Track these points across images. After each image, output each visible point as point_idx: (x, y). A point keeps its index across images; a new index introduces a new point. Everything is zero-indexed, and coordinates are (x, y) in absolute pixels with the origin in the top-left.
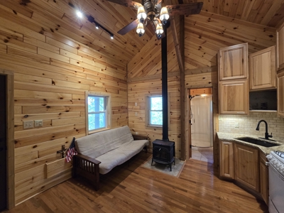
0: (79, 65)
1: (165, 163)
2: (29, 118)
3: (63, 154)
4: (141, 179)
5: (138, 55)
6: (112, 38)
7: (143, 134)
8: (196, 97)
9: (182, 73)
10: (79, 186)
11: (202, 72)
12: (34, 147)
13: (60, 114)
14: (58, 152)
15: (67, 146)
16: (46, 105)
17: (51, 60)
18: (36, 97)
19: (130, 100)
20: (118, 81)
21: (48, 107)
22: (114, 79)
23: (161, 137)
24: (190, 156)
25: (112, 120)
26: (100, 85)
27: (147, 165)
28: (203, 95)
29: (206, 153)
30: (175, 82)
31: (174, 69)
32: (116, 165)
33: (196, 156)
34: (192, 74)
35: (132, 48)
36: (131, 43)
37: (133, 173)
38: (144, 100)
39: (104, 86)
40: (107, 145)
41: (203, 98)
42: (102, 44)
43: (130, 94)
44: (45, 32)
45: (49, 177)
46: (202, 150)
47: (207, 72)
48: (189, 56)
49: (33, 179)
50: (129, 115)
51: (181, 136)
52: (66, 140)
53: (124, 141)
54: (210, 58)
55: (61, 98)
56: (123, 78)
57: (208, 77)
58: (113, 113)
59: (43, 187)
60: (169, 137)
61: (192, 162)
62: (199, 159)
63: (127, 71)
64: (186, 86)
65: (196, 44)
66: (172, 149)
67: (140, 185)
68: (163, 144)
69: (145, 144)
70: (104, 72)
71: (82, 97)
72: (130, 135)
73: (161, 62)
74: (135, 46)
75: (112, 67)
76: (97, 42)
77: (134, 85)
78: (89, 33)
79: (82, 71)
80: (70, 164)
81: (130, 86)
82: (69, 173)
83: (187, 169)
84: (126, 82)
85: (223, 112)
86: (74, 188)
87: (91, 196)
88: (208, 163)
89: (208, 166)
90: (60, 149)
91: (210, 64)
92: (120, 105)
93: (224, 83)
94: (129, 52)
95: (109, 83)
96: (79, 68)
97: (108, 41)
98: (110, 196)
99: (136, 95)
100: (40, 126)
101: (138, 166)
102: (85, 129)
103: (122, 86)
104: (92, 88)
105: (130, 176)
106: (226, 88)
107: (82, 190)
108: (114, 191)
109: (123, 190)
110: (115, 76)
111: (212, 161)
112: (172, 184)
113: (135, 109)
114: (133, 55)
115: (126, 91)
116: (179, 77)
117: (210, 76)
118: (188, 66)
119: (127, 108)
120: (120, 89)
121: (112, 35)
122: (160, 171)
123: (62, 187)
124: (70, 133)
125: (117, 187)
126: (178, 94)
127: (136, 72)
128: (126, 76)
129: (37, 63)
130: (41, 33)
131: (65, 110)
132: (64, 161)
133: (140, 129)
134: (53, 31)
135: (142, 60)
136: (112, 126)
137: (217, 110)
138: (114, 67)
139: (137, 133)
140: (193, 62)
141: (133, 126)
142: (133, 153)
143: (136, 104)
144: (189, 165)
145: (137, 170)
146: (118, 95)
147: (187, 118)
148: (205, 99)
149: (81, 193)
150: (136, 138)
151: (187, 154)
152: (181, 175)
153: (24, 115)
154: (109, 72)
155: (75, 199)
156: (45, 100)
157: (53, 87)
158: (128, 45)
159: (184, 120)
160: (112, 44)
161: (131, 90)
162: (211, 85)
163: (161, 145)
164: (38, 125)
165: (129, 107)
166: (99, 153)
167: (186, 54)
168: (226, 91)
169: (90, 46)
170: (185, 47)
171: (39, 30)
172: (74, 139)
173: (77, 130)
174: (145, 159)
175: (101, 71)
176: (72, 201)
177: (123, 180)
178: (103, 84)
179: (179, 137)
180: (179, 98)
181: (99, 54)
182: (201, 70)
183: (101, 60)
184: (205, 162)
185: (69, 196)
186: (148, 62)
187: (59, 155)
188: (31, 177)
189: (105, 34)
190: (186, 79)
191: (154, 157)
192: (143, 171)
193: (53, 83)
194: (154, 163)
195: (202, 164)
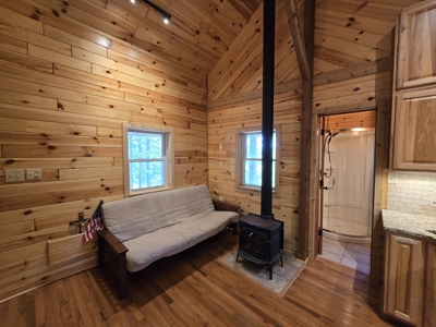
0: (109, 75)
1: (259, 262)
2: (14, 164)
3: (80, 227)
4: (207, 287)
5: (225, 57)
6: (166, 21)
7: (232, 201)
8: (340, 135)
9: (307, 81)
10: (99, 283)
11: (353, 77)
12: (27, 213)
13: (74, 160)
14: (71, 224)
15: (89, 214)
16: (46, 144)
17: (54, 67)
18: (28, 130)
19: (212, 140)
20: (190, 106)
21: (52, 148)
22: (181, 102)
23: (257, 210)
24: (319, 251)
25: (175, 173)
26: (153, 112)
27: (229, 259)
28: (357, 130)
29: (357, 248)
30: (293, 103)
31: (292, 76)
32: (159, 256)
33: (332, 253)
34: (330, 82)
35: (212, 42)
36: (208, 33)
37: (196, 273)
38: (234, 141)
39: (160, 115)
40: (161, 216)
41: (358, 137)
42: (154, 38)
43: (212, 129)
44: (41, 17)
45: (52, 264)
46: (348, 242)
47: (366, 74)
48: (324, 44)
49: (26, 263)
50: (210, 166)
51: (301, 211)
52: (86, 205)
53: (194, 211)
54: (376, 40)
55: (76, 134)
56: (198, 101)
57: (368, 86)
58: (179, 161)
59: (44, 278)
60: (274, 211)
61: (321, 265)
62: (337, 260)
63: (207, 89)
64: (315, 108)
65: (341, 15)
66: (277, 235)
67: (201, 301)
68: (259, 224)
69: (231, 219)
70: (161, 90)
71: (117, 133)
72: (208, 201)
73: (262, 68)
74: (217, 38)
75: (177, 81)
76: (142, 34)
77: (217, 113)
78: (124, 14)
79: (116, 87)
80: (93, 245)
81: (212, 115)
82: (94, 258)
83: (306, 279)
84: (204, 108)
85: (402, 165)
86: (90, 287)
87: (108, 309)
88: (358, 272)
89: (356, 279)
90: (76, 218)
91: (373, 56)
92: (191, 148)
93: (408, 94)
94: (207, 52)
95: (169, 109)
96: (110, 81)
97: (160, 29)
98: (138, 315)
99: (221, 131)
100: (36, 180)
101: (212, 258)
102: (124, 188)
103: (195, 114)
104: (135, 118)
105: (189, 278)
106: (414, 108)
107: (100, 293)
108: (150, 305)
109: (165, 306)
110: (183, 96)
111: (366, 269)
112: (265, 310)
113: (219, 156)
114: (217, 58)
115: (205, 123)
116: (300, 91)
117: (373, 83)
118: (321, 66)
119: (206, 155)
120: (193, 121)
121: (168, 16)
122: (250, 276)
123: (74, 282)
124: (95, 193)
125: (159, 298)
126: (298, 127)
127: (221, 88)
128: (206, 97)
129: (29, 71)
130: (34, 17)
131: (83, 153)
132: (81, 239)
133: (227, 192)
134: (56, 14)
135: (233, 65)
136: (175, 184)
137: (385, 160)
138: (182, 82)
139: (221, 199)
140: (333, 57)
141: (216, 186)
142: (202, 236)
143: (221, 146)
144: (312, 270)
145: (206, 268)
146: (188, 131)
147: (314, 176)
148: (362, 140)
149: (97, 298)
150: (219, 206)
151: (312, 247)
152: (289, 292)
153: (5, 160)
154: (171, 90)
155: (81, 310)
156: (44, 135)
157: (60, 113)
158: (204, 37)
159: (308, 179)
160: (172, 36)
161: (213, 121)
162: (373, 103)
163: (253, 227)
164: (33, 177)
165: (210, 152)
166: (144, 229)
167: (317, 40)
168: (414, 114)
169: (132, 43)
170: (317, 24)
171: (31, 13)
172: (102, 203)
173: (107, 189)
174: (228, 248)
175: (154, 88)
176: (73, 313)
177: (175, 283)
178: (159, 110)
179: (296, 212)
180: (299, 135)
181: (149, 57)
182: (350, 70)
183: (154, 67)
184: (351, 269)
185: (75, 302)
186: (242, 68)
187: (74, 227)
188: (23, 261)
189: (153, 15)
190: (315, 94)
191: (241, 248)
192: (216, 271)
193: (60, 106)
194: (240, 258)
195: (343, 272)
